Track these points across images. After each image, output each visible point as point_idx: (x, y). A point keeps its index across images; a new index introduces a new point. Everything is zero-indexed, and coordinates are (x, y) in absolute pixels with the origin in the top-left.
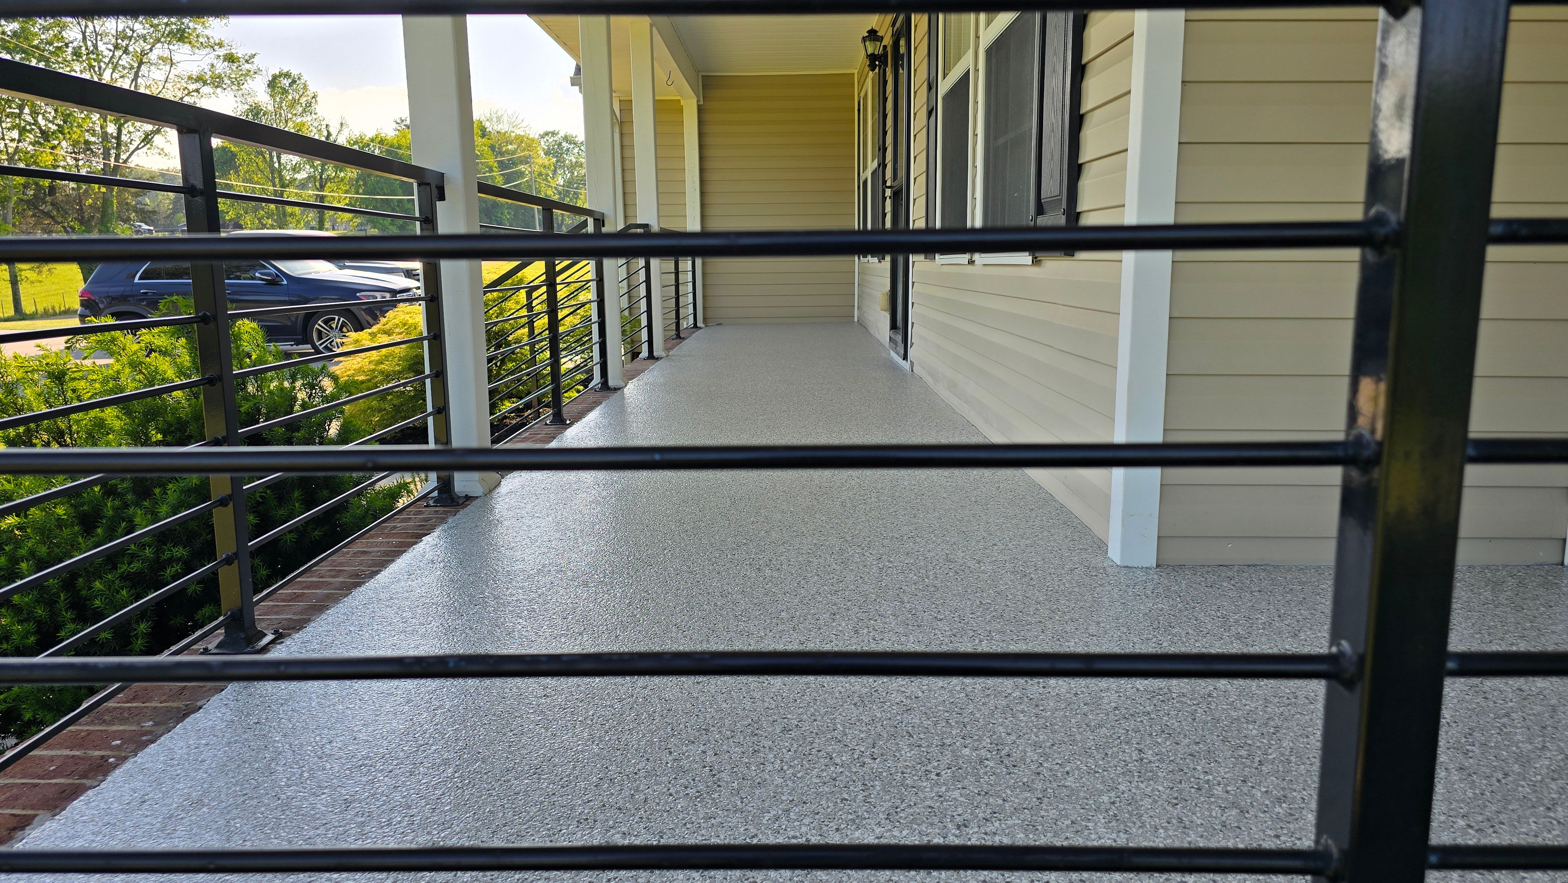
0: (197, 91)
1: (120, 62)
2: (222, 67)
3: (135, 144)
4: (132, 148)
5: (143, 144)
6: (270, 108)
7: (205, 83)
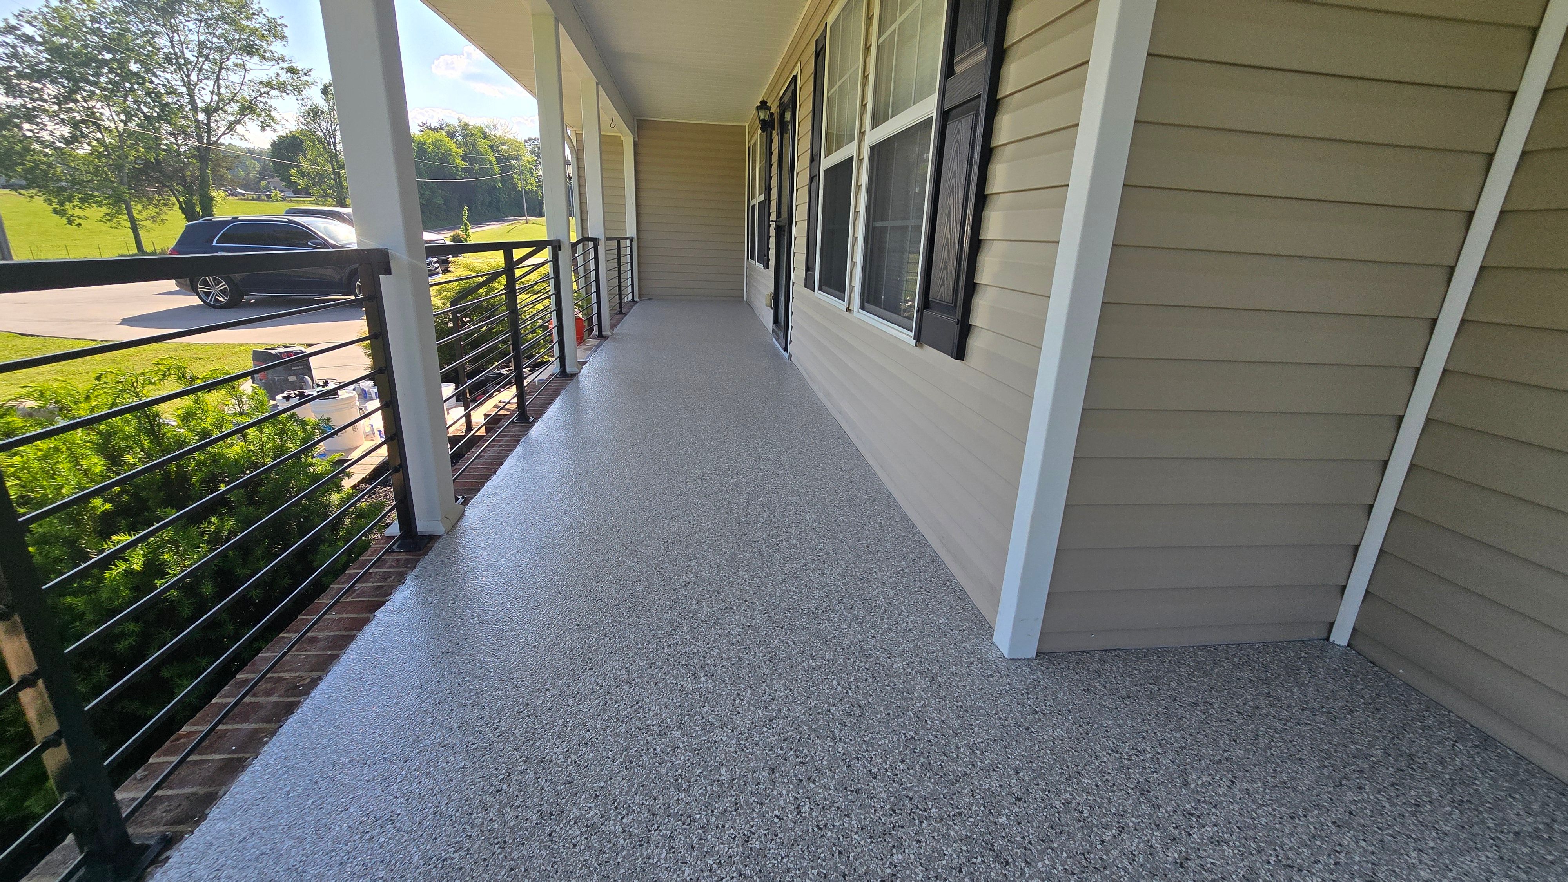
0: (267, 93)
1: (204, 67)
2: (285, 76)
3: (223, 129)
4: (220, 133)
5: (227, 131)
6: (326, 109)
7: (273, 88)
